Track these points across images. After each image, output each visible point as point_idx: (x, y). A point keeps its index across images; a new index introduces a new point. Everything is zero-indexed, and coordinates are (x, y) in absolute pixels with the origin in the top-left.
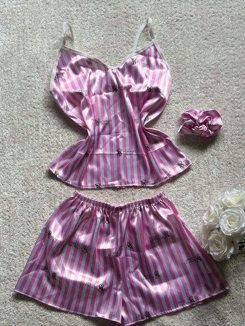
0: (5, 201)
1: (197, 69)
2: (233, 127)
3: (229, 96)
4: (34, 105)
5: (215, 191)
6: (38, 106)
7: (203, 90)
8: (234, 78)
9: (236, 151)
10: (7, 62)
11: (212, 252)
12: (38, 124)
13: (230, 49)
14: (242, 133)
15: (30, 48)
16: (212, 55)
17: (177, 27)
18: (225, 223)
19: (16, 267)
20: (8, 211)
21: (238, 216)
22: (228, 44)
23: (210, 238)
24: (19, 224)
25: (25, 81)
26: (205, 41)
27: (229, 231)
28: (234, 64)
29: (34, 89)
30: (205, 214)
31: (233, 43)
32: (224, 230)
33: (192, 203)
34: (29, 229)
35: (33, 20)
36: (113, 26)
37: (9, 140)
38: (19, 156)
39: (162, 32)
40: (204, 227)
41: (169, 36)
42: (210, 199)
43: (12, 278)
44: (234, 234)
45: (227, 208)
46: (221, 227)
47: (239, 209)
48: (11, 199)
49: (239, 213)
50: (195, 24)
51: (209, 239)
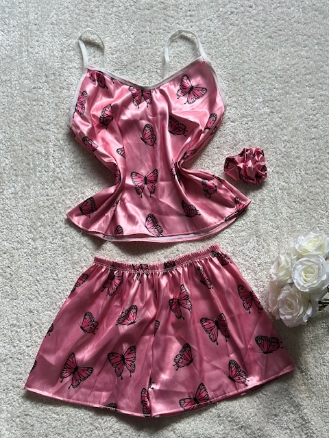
0: (5, 253)
1: (259, 77)
2: (307, 152)
3: (302, 112)
4: (42, 125)
5: (286, 236)
6: (48, 127)
7: (267, 104)
8: (308, 88)
9: (312, 184)
10: (5, 69)
11: (283, 315)
12: (48, 151)
13: (302, 50)
14: (320, 160)
15: (36, 51)
16: (278, 58)
17: (231, 22)
18: (300, 276)
19: (20, 342)
20: (9, 267)
21: (317, 267)
22: (299, 44)
23: (281, 297)
24: (24, 285)
25: (30, 94)
26: (268, 39)
27: (305, 286)
28: (308, 69)
29: (42, 103)
30: (273, 267)
31: (306, 42)
32: (299, 285)
33: (254, 254)
34: (37, 291)
35: (40, 13)
36: (146, 21)
37: (9, 173)
38: (23, 194)
39: (212, 29)
40: (272, 283)
41: (221, 34)
42: (279, 247)
43: (15, 356)
44: (312, 289)
45: (303, 257)
46: (295, 281)
47: (318, 257)
48: (13, 251)
49: (318, 262)
50: (255, 18)
51: (278, 299)
